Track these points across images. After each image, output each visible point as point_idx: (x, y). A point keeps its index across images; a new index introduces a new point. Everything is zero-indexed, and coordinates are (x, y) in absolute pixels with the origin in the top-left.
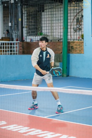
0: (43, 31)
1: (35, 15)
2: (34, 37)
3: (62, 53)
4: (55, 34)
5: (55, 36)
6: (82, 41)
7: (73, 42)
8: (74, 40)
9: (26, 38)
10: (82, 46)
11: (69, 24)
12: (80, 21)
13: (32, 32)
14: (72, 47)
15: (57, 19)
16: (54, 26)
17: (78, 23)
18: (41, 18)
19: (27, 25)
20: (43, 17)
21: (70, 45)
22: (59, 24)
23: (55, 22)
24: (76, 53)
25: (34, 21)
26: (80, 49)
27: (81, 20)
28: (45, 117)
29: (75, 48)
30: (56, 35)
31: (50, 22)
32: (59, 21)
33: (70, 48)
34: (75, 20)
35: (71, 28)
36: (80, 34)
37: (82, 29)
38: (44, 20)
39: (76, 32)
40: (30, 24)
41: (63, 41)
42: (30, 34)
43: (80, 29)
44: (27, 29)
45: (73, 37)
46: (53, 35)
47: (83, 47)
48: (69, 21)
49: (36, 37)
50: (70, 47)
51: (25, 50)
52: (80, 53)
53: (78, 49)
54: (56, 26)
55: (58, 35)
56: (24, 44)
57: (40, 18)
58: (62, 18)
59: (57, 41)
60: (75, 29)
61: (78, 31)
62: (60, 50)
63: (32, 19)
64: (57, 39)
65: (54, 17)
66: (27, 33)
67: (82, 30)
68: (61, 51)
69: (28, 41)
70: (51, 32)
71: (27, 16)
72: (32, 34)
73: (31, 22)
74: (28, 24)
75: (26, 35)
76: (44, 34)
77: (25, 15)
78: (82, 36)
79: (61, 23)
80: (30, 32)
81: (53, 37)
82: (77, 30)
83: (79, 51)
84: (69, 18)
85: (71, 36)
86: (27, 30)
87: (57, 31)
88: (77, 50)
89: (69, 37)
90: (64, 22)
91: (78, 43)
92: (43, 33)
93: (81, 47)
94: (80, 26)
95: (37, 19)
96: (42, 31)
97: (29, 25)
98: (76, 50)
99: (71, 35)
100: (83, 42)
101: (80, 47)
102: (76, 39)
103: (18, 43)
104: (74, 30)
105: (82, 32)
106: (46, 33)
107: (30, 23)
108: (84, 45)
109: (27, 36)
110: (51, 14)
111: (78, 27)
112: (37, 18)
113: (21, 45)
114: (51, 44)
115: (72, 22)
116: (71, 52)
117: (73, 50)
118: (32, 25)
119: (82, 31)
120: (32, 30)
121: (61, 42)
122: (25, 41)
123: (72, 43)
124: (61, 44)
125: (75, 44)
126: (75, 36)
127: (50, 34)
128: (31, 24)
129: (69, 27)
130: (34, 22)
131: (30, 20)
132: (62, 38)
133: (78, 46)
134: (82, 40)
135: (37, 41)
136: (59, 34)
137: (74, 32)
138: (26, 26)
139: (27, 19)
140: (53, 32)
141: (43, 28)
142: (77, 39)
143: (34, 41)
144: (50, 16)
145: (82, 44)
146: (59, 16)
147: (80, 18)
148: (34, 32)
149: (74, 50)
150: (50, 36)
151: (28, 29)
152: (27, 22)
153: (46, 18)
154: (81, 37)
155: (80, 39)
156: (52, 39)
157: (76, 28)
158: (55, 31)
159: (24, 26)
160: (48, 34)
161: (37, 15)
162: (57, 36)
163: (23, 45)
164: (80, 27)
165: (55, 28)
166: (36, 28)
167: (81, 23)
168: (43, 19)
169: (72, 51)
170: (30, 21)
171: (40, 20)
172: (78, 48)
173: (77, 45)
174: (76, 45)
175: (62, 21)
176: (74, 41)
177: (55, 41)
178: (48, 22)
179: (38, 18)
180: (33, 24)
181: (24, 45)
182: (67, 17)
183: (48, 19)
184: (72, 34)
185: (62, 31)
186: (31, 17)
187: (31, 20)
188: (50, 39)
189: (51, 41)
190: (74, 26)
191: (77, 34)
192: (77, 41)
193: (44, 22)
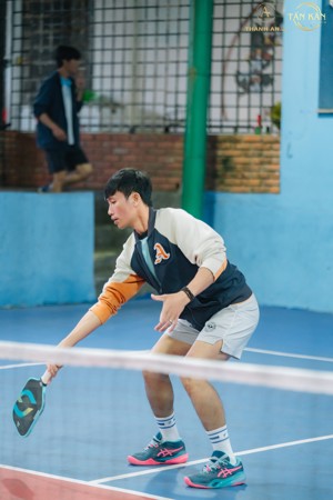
0: (97, 84)
1: (62, 10)
3: (178, 186)
4: (149, 97)
5: (149, 108)
6: (274, 135)
7: (234, 140)
8: (236, 128)
9: (15, 113)
10: (274, 160)
11: (217, 54)
12: (267, 41)
14: (226, 160)
15: (162, 28)
16: (146, 63)
17: (259, 51)
19: (22, 52)
20: (98, 16)
21: (220, 153)
22: (173, 55)
23: (151, 42)
24: (243, 188)
25: (55, 35)
26: (263, 173)
27: (273, 38)
28: (95, 483)
29: (239, 167)
30: (154, 104)
31: (129, 42)
32: (173, 39)
33: (219, 167)
34: (246, 39)
35: (223, 75)
36: (267, 101)
37: (276, 77)
38: (103, 30)
39: (249, 92)
40: (35, 47)
41: (185, 134)
43: (267, 80)
44: (22, 72)
45: (231, 113)
46: (144, 104)
47: (278, 164)
48: (217, 40)
50: (219, 160)
51: (12, 171)
52: (263, 188)
53: (255, 174)
54: (156, 63)
55: (166, 106)
56: (7, 139)
57: (83, 21)
58: (185, 27)
59: (160, 131)
60: (241, 78)
61: (256, 87)
62: (170, 176)
63: (46, 28)
64: (161, 122)
65: (147, 21)
66: (22, 91)
67: (276, 84)
68: (174, 180)
69: (27, 126)
70: (135, 90)
71: (24, 12)
73: (41, 41)
74: (27, 48)
75: (16, 99)
76: (102, 98)
77: (14, 7)
78: (276, 112)
79: (178, 48)
81: (143, 111)
82: (251, 83)
83: (257, 182)
84: (218, 26)
85: (223, 112)
86: (22, 78)
87: (161, 83)
88: (247, 174)
89: (215, 114)
90: (194, 45)
91: (254, 145)
92: (98, 94)
93: (270, 163)
94: (268, 64)
95: (69, 28)
96: (90, 84)
97: (34, 55)
98: (244, 177)
99: (223, 107)
100: (277, 142)
101: (262, 163)
102: (245, 124)
104: (239, 83)
105: (273, 92)
106: (107, 94)
107: (38, 42)
108: (283, 153)
109: (21, 104)
110: (135, 8)
111: (259, 68)
112: (68, 20)
114: (130, 144)
115: (231, 47)
116: (222, 183)
117: (229, 174)
118: (46, 52)
119: (276, 88)
121: (176, 137)
122: (14, 127)
123: (228, 145)
124: (179, 145)
125: (239, 146)
126: (243, 114)
127: (127, 98)
128: (40, 48)
129: (216, 68)
130: (56, 41)
131: (36, 28)
132: (182, 116)
133: (257, 160)
134: (275, 128)
136: (171, 100)
137: (239, 94)
138: (17, 55)
139: (24, 25)
140: (144, 91)
141: (97, 70)
142: (249, 127)
144: (130, 14)
145: (271, 149)
146: (174, 14)
149: (235, 177)
150: (129, 109)
151: (27, 73)
152: (23, 38)
153: (114, 22)
154: (269, 118)
155: (265, 124)
156: (137, 122)
157: (250, 74)
158: (149, 83)
159: (7, 57)
160: (117, 97)
161: (73, 9)
162: (160, 110)
164: (268, 71)
165: (150, 70)
167: (270, 52)
168: (98, 30)
169: (228, 181)
170: (38, 35)
171: (82, 32)
172: (256, 167)
173: (251, 152)
174: (245, 152)
175: (185, 41)
176: (238, 136)
177: (148, 130)
178: (119, 43)
179: (73, 22)
180: (51, 48)
181: (7, 146)
182: (211, 20)
183: (119, 29)
184: (230, 100)
185: (183, 84)
186: (42, 16)
187: (41, 31)
188: (129, 122)
189: (133, 129)
190: (239, 66)
191: (249, 100)
192: (251, 135)
193: (103, 42)
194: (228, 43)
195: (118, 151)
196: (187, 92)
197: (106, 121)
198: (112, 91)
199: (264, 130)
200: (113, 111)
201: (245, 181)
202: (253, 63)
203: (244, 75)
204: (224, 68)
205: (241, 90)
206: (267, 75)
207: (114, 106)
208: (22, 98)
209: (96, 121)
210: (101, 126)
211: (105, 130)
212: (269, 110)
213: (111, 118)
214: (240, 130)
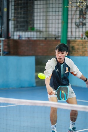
0: (35, 26)
1: (25, 5)
2: (24, 33)
4: (50, 29)
5: (50, 33)
9: (12, 34)
11: (70, 17)
12: (84, 13)
13: (21, 26)
14: (73, 47)
15: (54, 10)
16: (49, 20)
17: (82, 16)
18: (33, 8)
20: (36, 6)
21: (71, 45)
23: (51, 14)
24: (77, 55)
25: (24, 12)
26: (83, 51)
27: (86, 12)
29: (76, 49)
30: (52, 31)
31: (45, 14)
32: (57, 13)
33: (71, 49)
34: (78, 13)
35: (71, 23)
36: (84, 30)
37: (87, 23)
39: (79, 27)
42: (18, 29)
43: (84, 24)
44: (14, 22)
45: (74, 34)
48: (70, 13)
49: (27, 33)
50: (70, 47)
52: (83, 55)
53: (81, 51)
54: (52, 20)
55: (55, 32)
57: (31, 8)
58: (61, 9)
59: (54, 39)
61: (81, 26)
63: (21, 10)
64: (54, 36)
65: (50, 8)
66: (14, 28)
69: (16, 37)
70: (46, 27)
71: (15, 5)
72: (21, 29)
73: (19, 13)
74: (16, 15)
77: (12, 4)
79: (59, 15)
80: (19, 26)
81: (49, 33)
82: (80, 25)
83: (81, 53)
84: (70, 9)
85: (72, 34)
86: (14, 24)
87: (54, 25)
88: (79, 51)
89: (69, 34)
90: (63, 14)
91: (81, 43)
92: (36, 29)
93: (85, 48)
94: (84, 20)
95: (28, 10)
97: (18, 18)
99: (71, 32)
101: (83, 48)
102: (78, 37)
103: (3, 40)
104: (76, 25)
105: (86, 28)
106: (38, 29)
109: (14, 32)
111: (82, 21)
112: (27, 7)
113: (6, 43)
116: (72, 53)
117: (73, 51)
118: (21, 17)
119: (87, 26)
120: (21, 24)
121: (58, 41)
122: (12, 38)
123: (73, 43)
125: (77, 43)
126: (77, 34)
127: (44, 29)
128: (19, 16)
129: (70, 21)
130: (24, 14)
131: (18, 10)
132: (60, 34)
133: (81, 47)
134: (87, 38)
135: (27, 39)
136: (57, 30)
138: (13, 18)
139: (15, 9)
141: (35, 22)
143: (24, 39)
144: (45, 6)
145: (85, 44)
146: (57, 6)
147: (84, 9)
148: (24, 26)
149: (75, 52)
150: (45, 33)
151: (16, 22)
152: (15, 13)
153: (40, 8)
154: (85, 35)
156: (47, 36)
157: (79, 23)
158: (50, 25)
159: (10, 18)
160: (41, 29)
161: (29, 5)
162: (54, 33)
163: (8, 43)
164: (84, 22)
165: (51, 22)
166: (27, 22)
167: (85, 16)
168: (36, 10)
169: (73, 53)
171: (31, 11)
172: (81, 49)
174: (78, 45)
175: (60, 13)
176: (76, 40)
177: (50, 39)
178: (42, 14)
179: (29, 8)
180: (22, 15)
181: (10, 43)
183: (42, 10)
184: (74, 30)
185: (60, 25)
186: (20, 7)
187: (19, 11)
188: (45, 36)
189: (46, 38)
190: (76, 20)
191: (79, 30)
192: (80, 40)
193: (37, 14)
194: (73, 14)
195: (42, 44)
196: (61, 28)
197: (38, 36)
198: (40, 28)
199: (83, 38)
200: (40, 33)
201: (78, 53)
202: (80, 19)
203: (77, 23)
204: (72, 21)
205: (77, 27)
206: (84, 23)
207: (40, 32)
208: (14, 30)
209: (35, 36)
210: (37, 37)
211: (38, 39)
212: (85, 33)
213: (40, 35)
214: (77, 39)
